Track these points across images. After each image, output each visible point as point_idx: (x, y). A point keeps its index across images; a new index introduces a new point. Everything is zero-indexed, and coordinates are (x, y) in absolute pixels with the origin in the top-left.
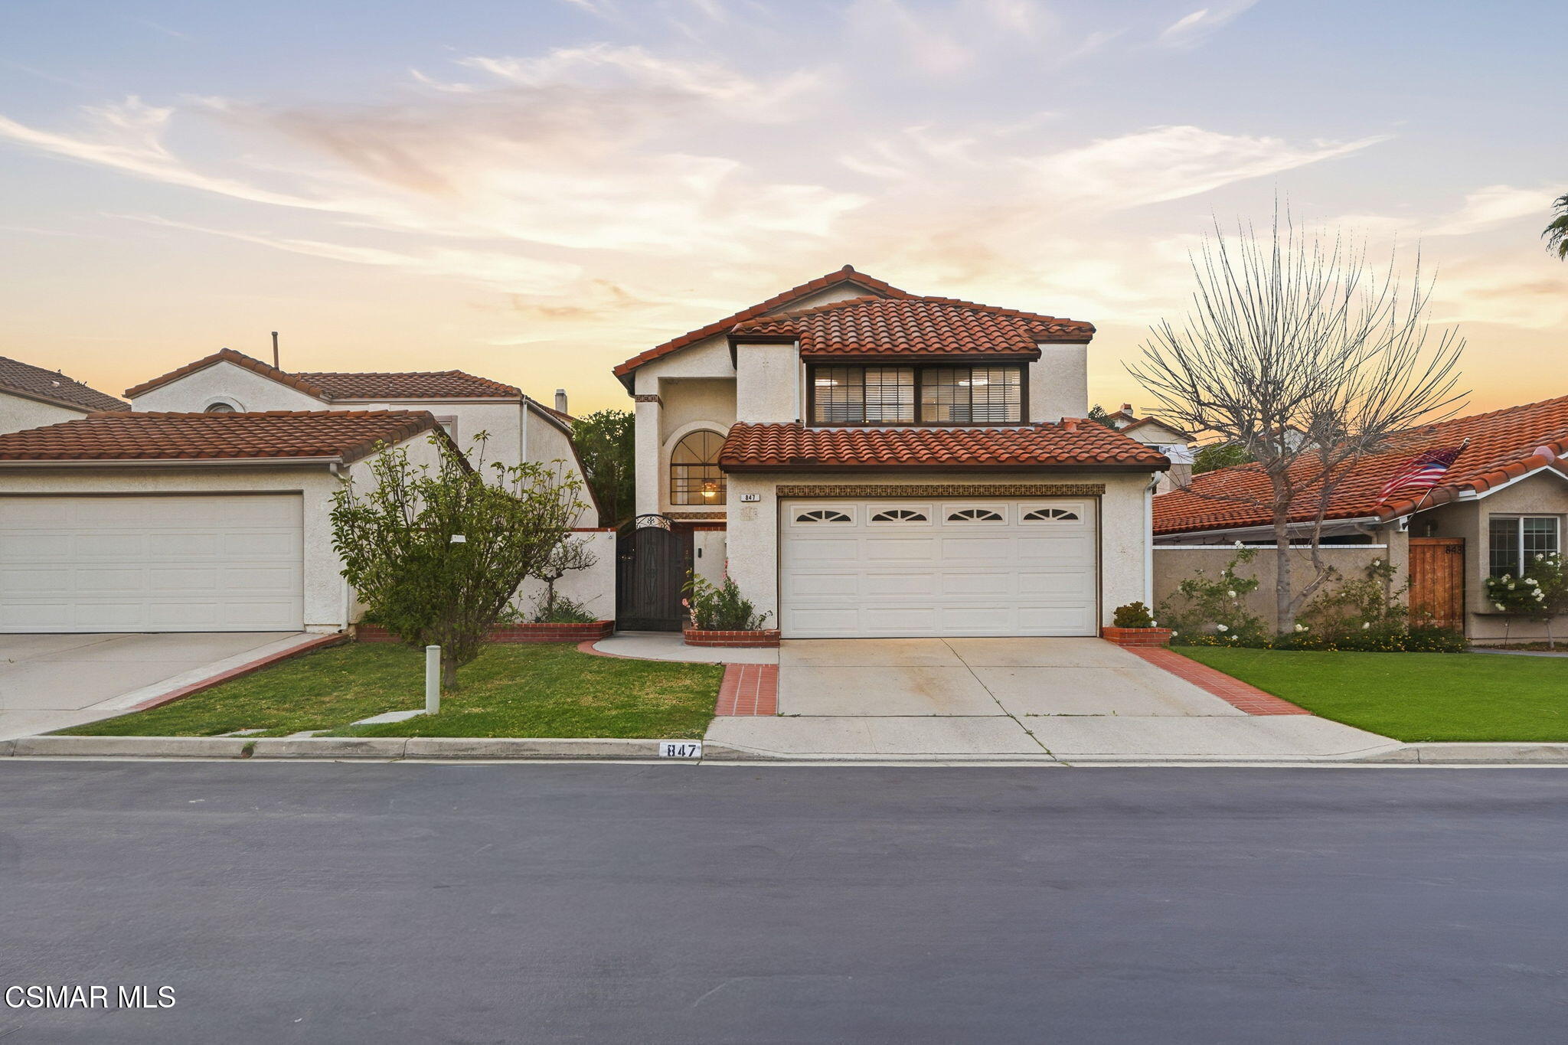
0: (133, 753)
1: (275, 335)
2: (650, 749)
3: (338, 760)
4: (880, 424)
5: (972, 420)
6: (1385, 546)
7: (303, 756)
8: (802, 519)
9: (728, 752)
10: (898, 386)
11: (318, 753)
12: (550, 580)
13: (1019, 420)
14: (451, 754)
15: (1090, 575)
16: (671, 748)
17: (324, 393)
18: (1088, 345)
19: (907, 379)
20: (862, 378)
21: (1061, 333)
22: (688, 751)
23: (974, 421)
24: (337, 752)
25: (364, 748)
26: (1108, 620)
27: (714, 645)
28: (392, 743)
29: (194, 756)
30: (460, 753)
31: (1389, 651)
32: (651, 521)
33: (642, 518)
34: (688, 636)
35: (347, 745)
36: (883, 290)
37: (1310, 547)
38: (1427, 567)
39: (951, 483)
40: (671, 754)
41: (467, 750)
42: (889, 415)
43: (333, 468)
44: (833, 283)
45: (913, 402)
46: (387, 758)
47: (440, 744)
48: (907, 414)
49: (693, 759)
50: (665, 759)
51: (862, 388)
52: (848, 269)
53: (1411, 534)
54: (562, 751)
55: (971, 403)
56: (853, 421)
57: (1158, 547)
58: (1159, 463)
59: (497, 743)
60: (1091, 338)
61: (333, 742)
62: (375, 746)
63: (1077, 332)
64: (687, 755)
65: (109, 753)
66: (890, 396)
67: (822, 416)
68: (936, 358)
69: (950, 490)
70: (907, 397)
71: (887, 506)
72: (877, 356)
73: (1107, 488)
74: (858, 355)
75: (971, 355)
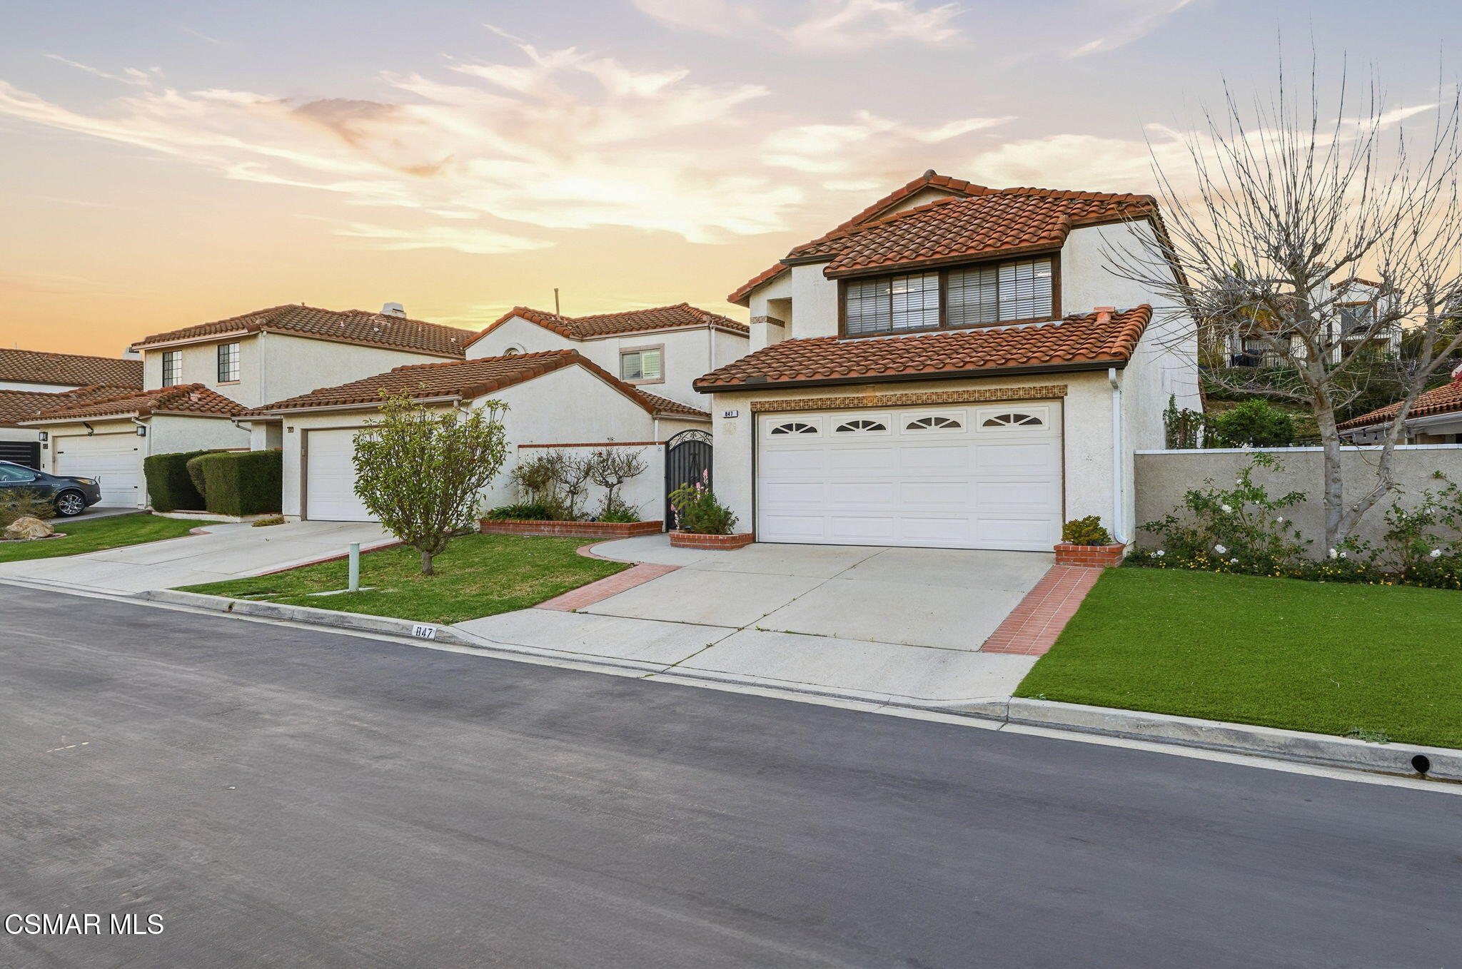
1: (556, 291)
4: (909, 330)
5: (998, 319)
8: (776, 431)
10: (923, 291)
12: (611, 486)
13: (1050, 314)
15: (1056, 485)
17: (573, 334)
23: (1001, 319)
27: (684, 546)
32: (694, 435)
33: (686, 433)
34: (673, 538)
36: (962, 189)
42: (916, 321)
43: (456, 403)
45: (937, 306)
48: (933, 319)
51: (888, 298)
52: (931, 173)
55: (998, 302)
56: (882, 331)
66: (916, 303)
67: (854, 327)
68: (951, 260)
69: (934, 397)
70: (933, 300)
71: (852, 417)
72: (894, 265)
73: (1070, 390)
74: (877, 267)
75: (986, 252)
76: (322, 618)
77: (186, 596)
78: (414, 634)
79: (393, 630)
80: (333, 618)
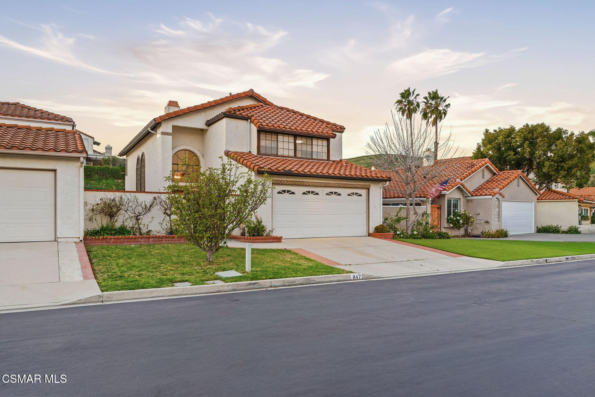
0: (162, 295)
2: (348, 277)
3: (267, 289)
4: (283, 156)
5: (312, 157)
6: (426, 207)
7: (234, 290)
8: (279, 193)
9: (369, 276)
10: (288, 142)
11: (240, 288)
13: (327, 159)
14: (287, 284)
15: (365, 216)
16: (354, 276)
18: (343, 134)
19: (292, 139)
20: (276, 138)
21: (335, 128)
22: (358, 277)
24: (247, 287)
25: (257, 285)
26: (372, 231)
28: (267, 282)
29: (190, 294)
30: (291, 284)
31: (436, 239)
35: (250, 284)
36: (265, 101)
37: (406, 207)
38: (434, 213)
39: (337, 182)
40: (354, 278)
41: (293, 282)
42: (286, 153)
44: (247, 96)
45: (297, 151)
46: (265, 288)
47: (283, 281)
48: (292, 153)
49: (360, 280)
50: (353, 280)
51: (276, 142)
52: (252, 90)
53: (431, 204)
54: (323, 280)
55: (312, 151)
56: (274, 154)
57: (384, 206)
58: (388, 179)
59: (302, 279)
60: (344, 131)
61: (245, 283)
62: (261, 283)
63: (340, 129)
64: (359, 278)
65: (151, 296)
66: (286, 146)
67: (262, 151)
68: (304, 133)
69: (328, 184)
70: (292, 146)
71: (307, 189)
72: (286, 130)
73: (371, 186)
74: (279, 129)
75: (316, 134)
76: (295, 282)
77: (157, 290)
78: (352, 279)
79: (340, 279)
80: (302, 281)
